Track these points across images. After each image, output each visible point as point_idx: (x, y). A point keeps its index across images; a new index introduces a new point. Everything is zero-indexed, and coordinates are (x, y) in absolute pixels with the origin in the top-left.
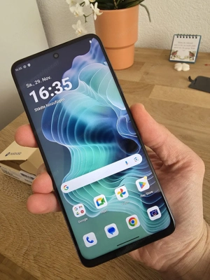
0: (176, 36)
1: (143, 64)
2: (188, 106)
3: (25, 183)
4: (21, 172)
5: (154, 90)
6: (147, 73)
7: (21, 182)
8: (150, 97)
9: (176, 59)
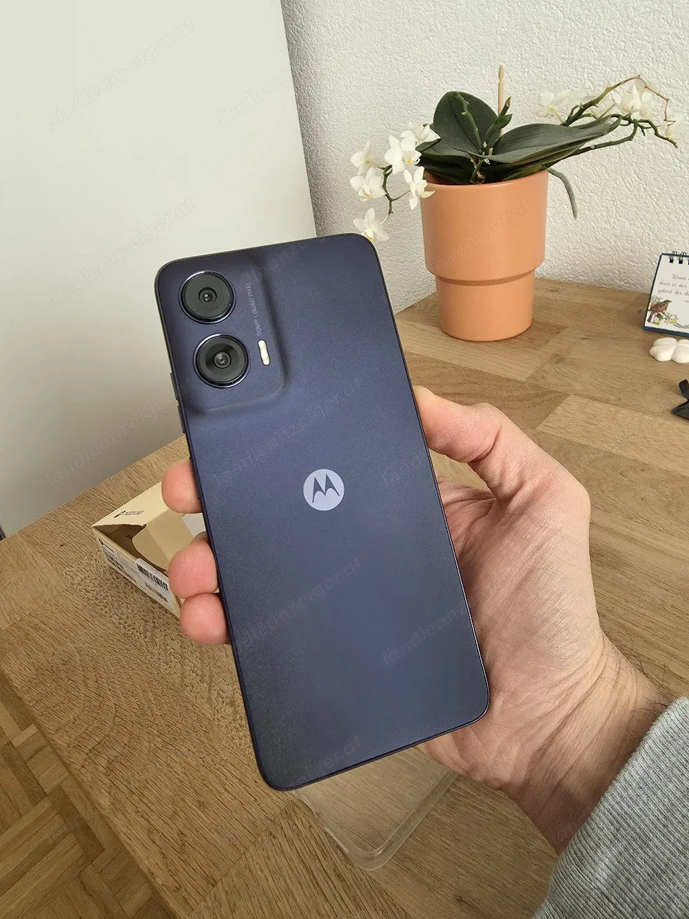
0: (666, 259)
1: (557, 330)
2: (645, 467)
3: (145, 595)
4: (140, 562)
5: (559, 410)
6: (559, 359)
7: (137, 590)
8: (539, 428)
9: (663, 325)
